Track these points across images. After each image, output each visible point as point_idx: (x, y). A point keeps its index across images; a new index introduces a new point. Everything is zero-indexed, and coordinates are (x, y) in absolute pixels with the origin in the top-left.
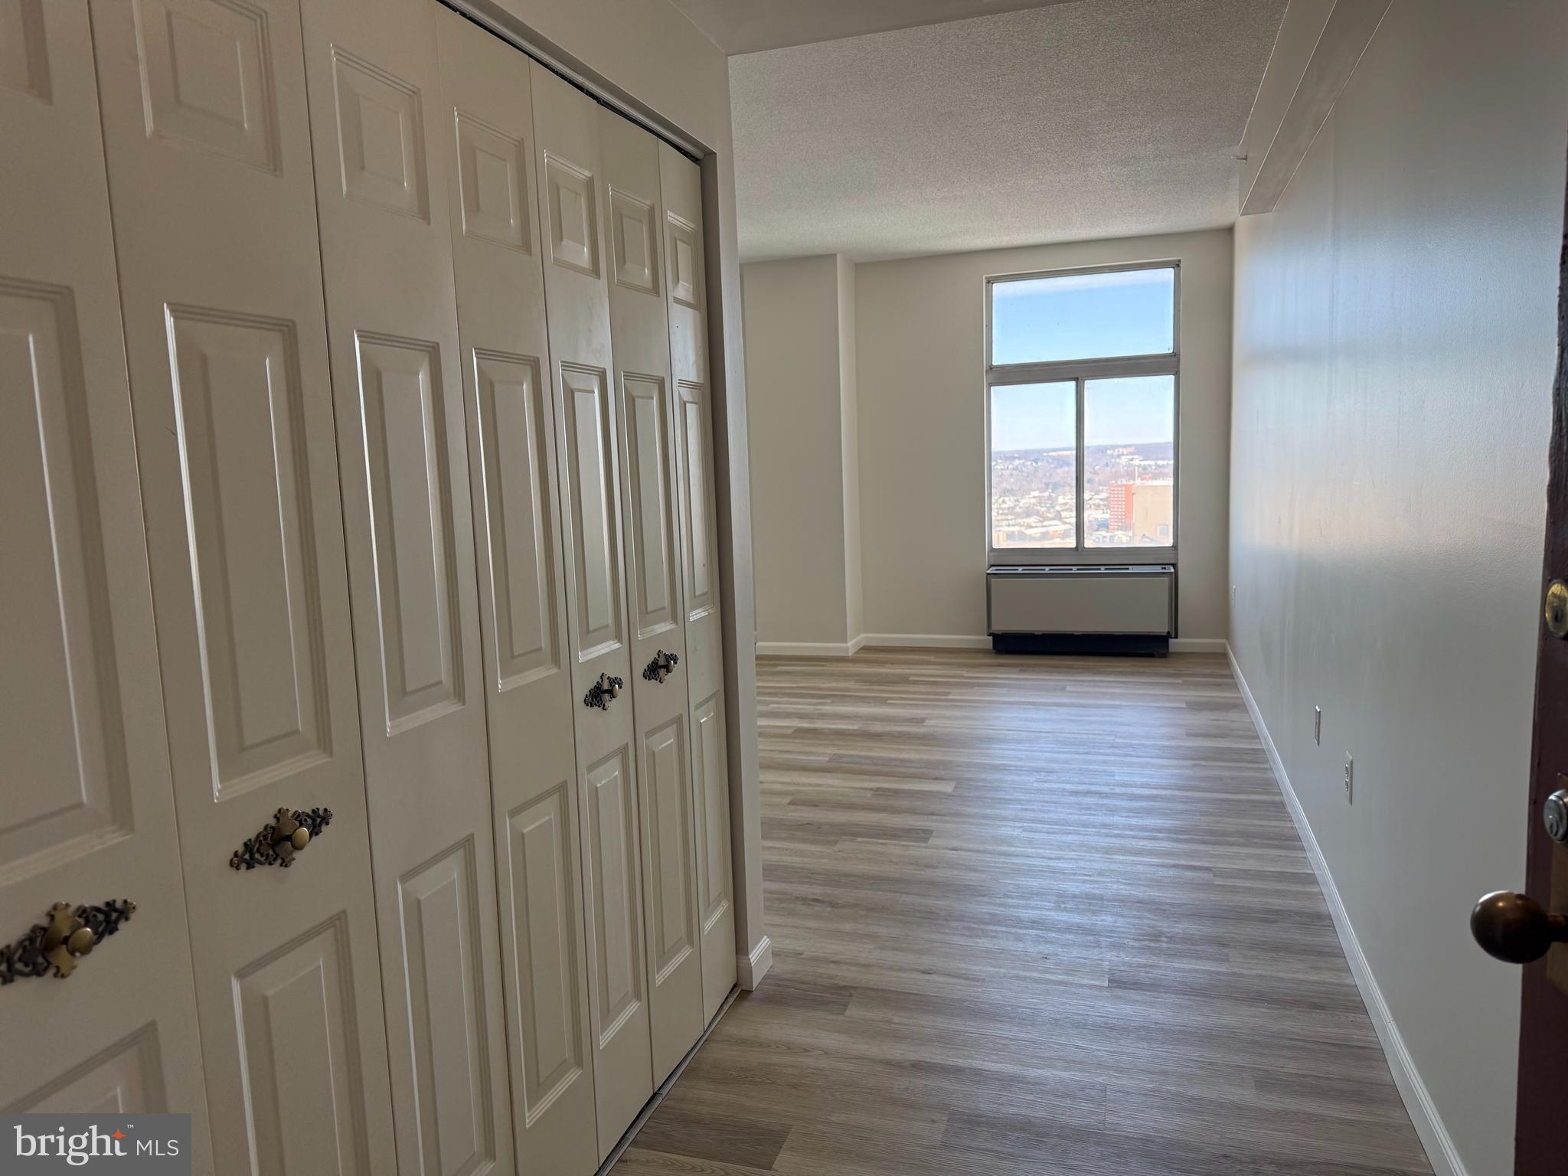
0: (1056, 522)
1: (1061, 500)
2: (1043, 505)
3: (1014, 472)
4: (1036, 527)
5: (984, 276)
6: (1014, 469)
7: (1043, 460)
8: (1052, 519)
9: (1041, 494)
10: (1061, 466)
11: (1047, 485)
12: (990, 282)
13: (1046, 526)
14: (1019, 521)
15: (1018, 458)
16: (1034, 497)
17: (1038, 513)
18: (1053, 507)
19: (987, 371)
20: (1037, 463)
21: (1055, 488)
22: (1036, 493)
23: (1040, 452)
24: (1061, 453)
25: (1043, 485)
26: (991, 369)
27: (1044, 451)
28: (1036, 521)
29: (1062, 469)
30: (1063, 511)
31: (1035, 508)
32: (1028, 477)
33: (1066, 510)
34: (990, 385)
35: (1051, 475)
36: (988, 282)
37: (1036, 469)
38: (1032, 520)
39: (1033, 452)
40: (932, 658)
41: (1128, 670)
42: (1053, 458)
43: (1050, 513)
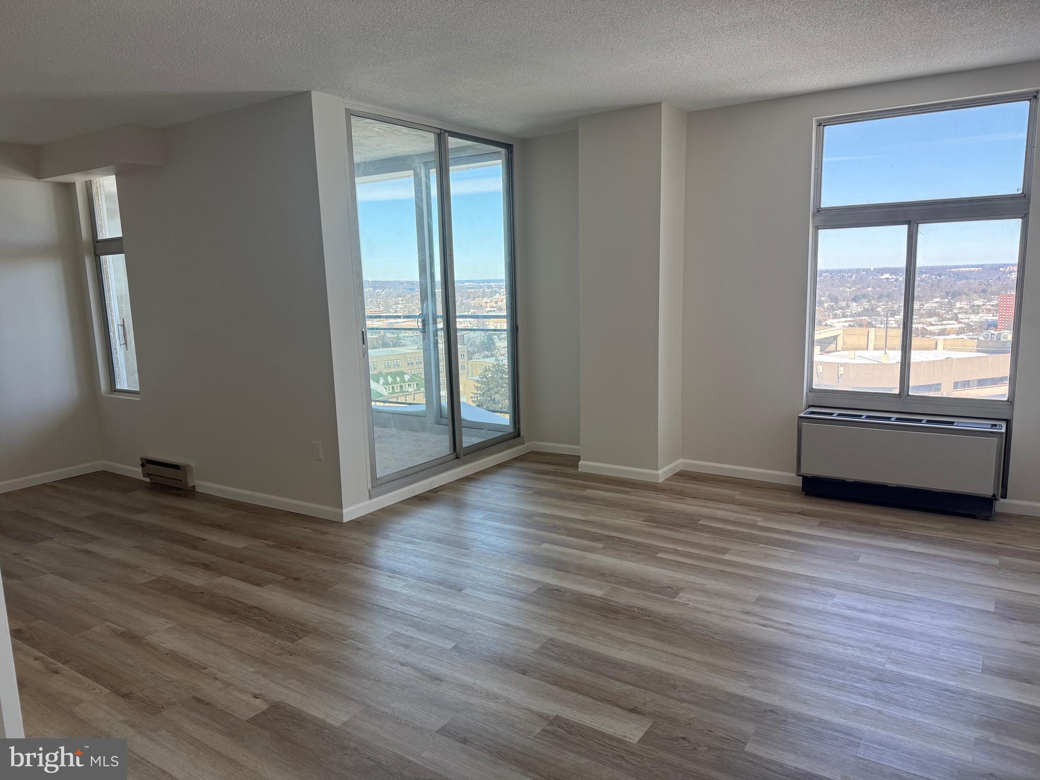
0: (953, 322)
1: (958, 305)
2: (943, 309)
3: (921, 283)
4: (936, 325)
5: (814, 119)
6: (921, 281)
7: (946, 274)
8: (949, 319)
9: (941, 300)
10: (961, 279)
11: (947, 293)
12: (821, 124)
13: (945, 325)
14: (923, 320)
15: (925, 273)
16: (937, 302)
17: (938, 315)
18: (952, 311)
19: (813, 215)
20: (940, 277)
21: (954, 296)
22: (938, 300)
23: (944, 268)
24: (961, 269)
25: (944, 294)
26: (818, 211)
27: (947, 267)
28: (937, 320)
29: (962, 282)
30: (959, 313)
31: (937, 310)
32: (932, 287)
33: (962, 312)
34: (817, 228)
35: (951, 286)
36: (819, 125)
37: (939, 281)
38: (933, 320)
39: (938, 268)
40: (737, 494)
41: (941, 535)
42: (954, 273)
43: (949, 315)
